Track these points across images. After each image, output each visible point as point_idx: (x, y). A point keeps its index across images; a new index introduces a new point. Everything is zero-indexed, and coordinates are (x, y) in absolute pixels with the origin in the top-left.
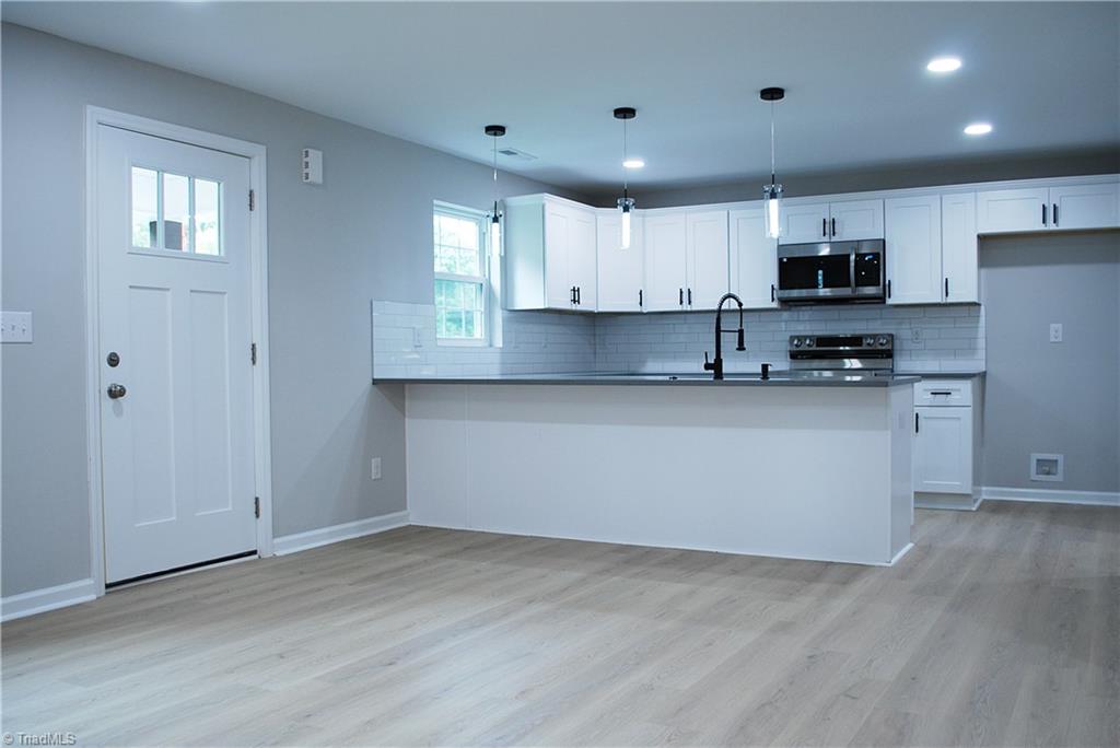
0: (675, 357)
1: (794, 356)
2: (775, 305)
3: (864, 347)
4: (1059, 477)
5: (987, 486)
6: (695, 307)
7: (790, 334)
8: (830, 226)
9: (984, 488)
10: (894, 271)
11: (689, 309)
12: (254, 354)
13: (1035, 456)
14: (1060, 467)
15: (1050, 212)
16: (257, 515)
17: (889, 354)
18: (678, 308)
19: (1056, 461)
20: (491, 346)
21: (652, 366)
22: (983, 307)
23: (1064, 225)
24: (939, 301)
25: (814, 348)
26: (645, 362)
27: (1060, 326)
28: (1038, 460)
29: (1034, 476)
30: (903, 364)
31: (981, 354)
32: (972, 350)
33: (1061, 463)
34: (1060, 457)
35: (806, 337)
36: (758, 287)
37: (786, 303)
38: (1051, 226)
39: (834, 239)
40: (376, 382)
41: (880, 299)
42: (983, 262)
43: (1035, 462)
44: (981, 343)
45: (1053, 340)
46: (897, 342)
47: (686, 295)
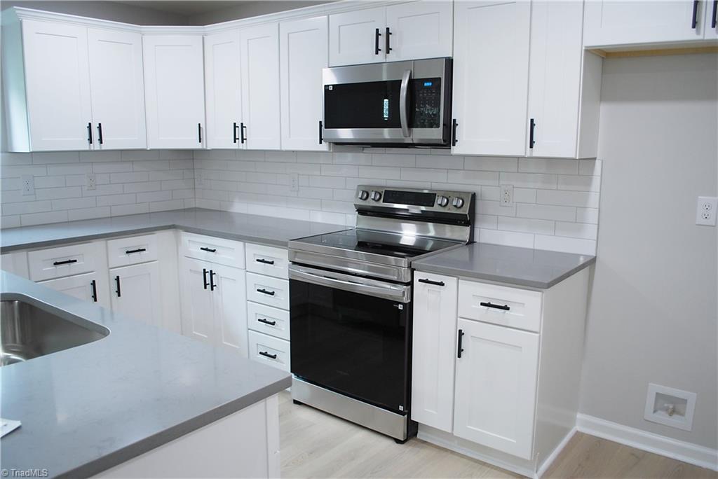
1: (361, 211)
2: (324, 147)
3: (436, 208)
4: (686, 422)
5: (583, 412)
9: (579, 416)
13: (655, 388)
14: (690, 409)
15: (707, 9)
17: (468, 220)
18: (233, 146)
19: (685, 400)
22: (598, 163)
25: (381, 204)
28: (659, 394)
29: (649, 414)
31: (591, 231)
32: (577, 224)
33: (691, 404)
34: (691, 397)
38: (707, 34)
39: (389, 59)
43: (654, 395)
44: (592, 215)
45: (700, 220)
46: (478, 204)
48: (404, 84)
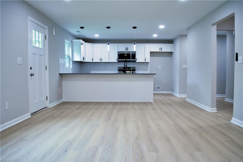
0: (97, 70)
1: (119, 70)
2: (117, 62)
3: (131, 69)
4: (160, 89)
6: (103, 61)
7: (118, 67)
8: (127, 49)
10: (137, 57)
11: (101, 62)
12: (46, 68)
15: (161, 49)
16: (47, 100)
17: (135, 70)
18: (100, 62)
19: (159, 87)
20: (69, 68)
21: (92, 72)
22: (149, 63)
23: (163, 51)
24: (144, 62)
25: (122, 69)
26: (91, 71)
27: (160, 66)
28: (157, 87)
29: (157, 89)
30: (137, 72)
31: (149, 70)
32: (147, 70)
33: (160, 87)
35: (121, 67)
36: (114, 58)
37: (119, 61)
38: (161, 51)
39: (127, 51)
40: (60, 74)
41: (135, 61)
42: (151, 56)
43: (156, 87)
44: (149, 68)
45: (159, 68)
46: (136, 68)
47: (101, 59)
48: (131, 54)
